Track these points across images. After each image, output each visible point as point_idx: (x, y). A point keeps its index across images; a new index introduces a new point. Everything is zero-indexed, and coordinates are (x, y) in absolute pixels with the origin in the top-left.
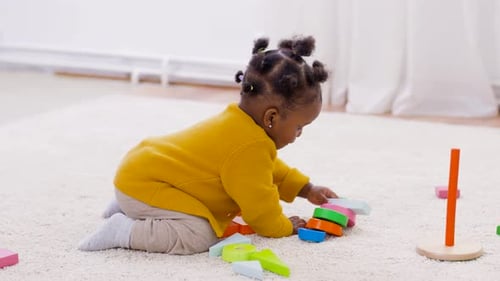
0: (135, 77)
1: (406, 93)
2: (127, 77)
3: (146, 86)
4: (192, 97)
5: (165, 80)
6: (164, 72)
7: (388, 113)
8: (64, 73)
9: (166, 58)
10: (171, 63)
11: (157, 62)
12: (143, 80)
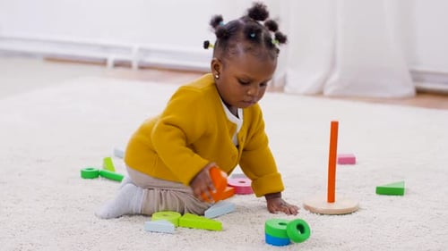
0: (110, 63)
1: (335, 77)
2: (104, 63)
3: (120, 70)
4: (157, 80)
5: (135, 65)
6: (134, 58)
7: (320, 93)
8: (52, 59)
9: (136, 46)
10: (141, 50)
11: (128, 50)
12: (118, 64)
